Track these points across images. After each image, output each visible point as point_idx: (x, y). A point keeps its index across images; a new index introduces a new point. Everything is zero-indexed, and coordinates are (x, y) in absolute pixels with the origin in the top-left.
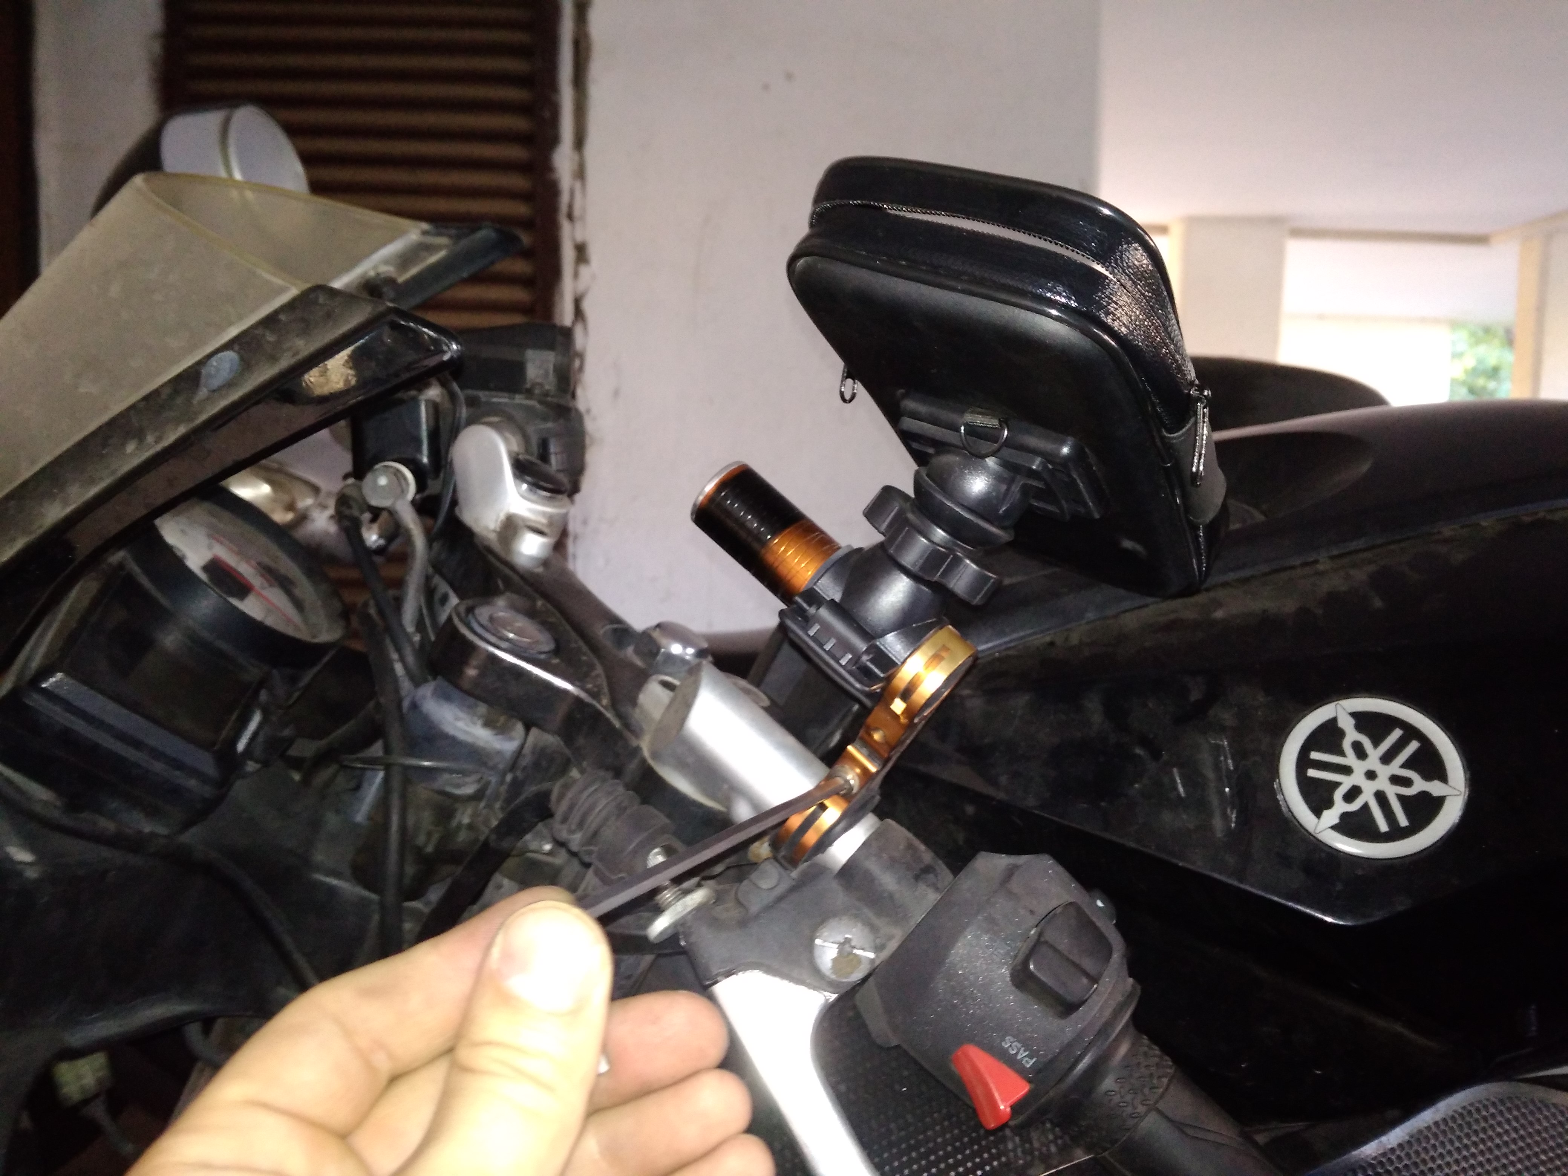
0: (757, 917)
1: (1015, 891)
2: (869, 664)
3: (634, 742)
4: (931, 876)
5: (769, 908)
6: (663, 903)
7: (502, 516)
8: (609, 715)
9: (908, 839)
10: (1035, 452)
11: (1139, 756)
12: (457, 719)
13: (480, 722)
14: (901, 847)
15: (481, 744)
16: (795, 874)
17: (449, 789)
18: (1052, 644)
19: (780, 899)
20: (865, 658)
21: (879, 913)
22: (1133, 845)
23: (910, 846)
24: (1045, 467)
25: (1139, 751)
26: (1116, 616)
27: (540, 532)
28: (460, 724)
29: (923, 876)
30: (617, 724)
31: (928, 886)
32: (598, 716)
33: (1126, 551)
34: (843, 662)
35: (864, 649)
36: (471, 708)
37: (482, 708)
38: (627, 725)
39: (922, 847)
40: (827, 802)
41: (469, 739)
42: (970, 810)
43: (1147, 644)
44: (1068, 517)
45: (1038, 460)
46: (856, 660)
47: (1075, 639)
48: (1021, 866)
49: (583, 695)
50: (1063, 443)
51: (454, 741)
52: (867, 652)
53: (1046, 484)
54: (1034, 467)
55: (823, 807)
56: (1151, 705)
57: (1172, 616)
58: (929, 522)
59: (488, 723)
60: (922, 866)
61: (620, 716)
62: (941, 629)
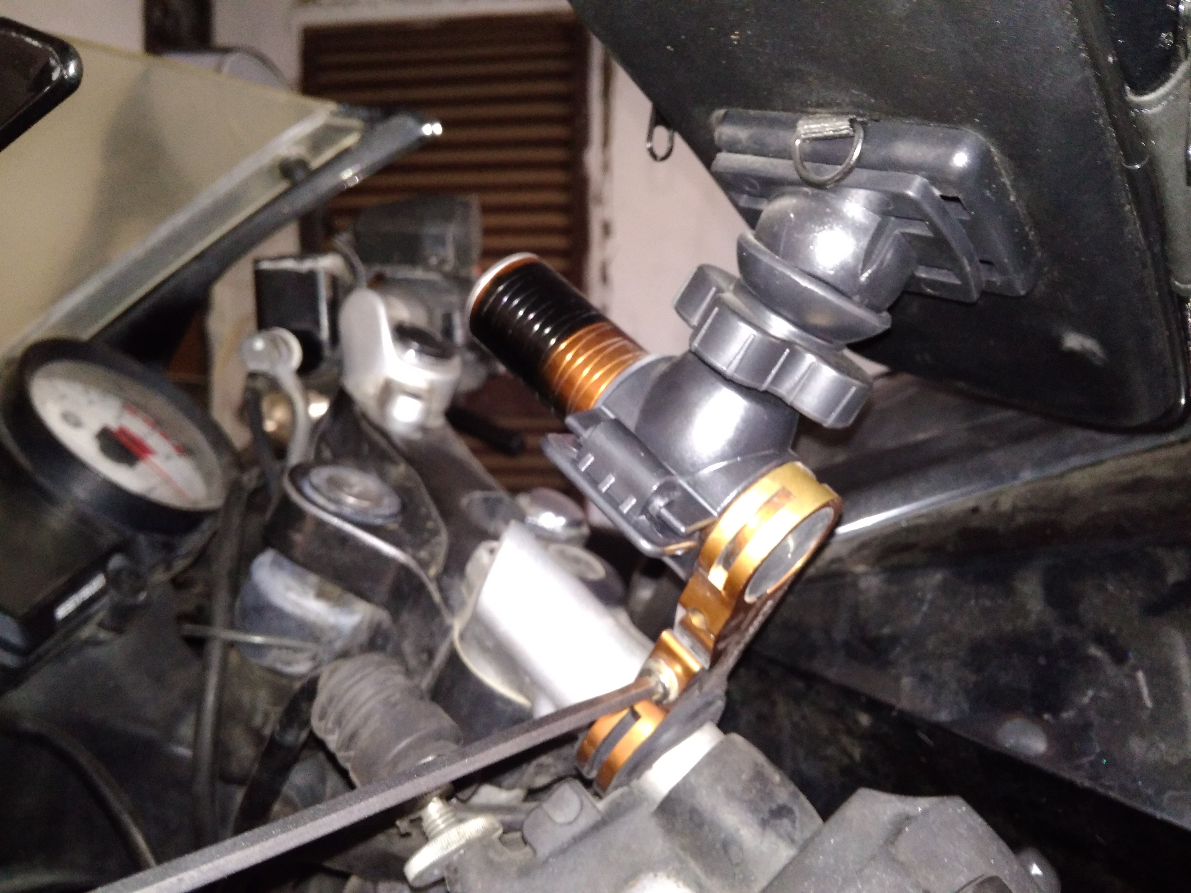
0: (545, 862)
1: (902, 858)
2: (665, 512)
3: (448, 620)
4: (785, 823)
5: (563, 851)
6: (432, 830)
7: (381, 381)
8: (432, 587)
9: (756, 765)
10: (914, 168)
11: (1095, 659)
12: (288, 588)
13: (312, 593)
14: (744, 777)
15: (311, 617)
16: (602, 805)
17: (279, 666)
18: (975, 510)
19: (579, 839)
20: (659, 503)
21: (711, 870)
22: (1087, 784)
23: (759, 776)
24: (926, 192)
25: (1094, 651)
26: (1061, 475)
27: (416, 396)
28: (293, 596)
29: (773, 822)
30: (437, 597)
31: (780, 836)
32: (420, 588)
33: (1072, 354)
34: (626, 509)
35: (655, 488)
36: (301, 580)
37: (313, 579)
38: (446, 600)
39: (776, 777)
40: (639, 708)
41: (298, 612)
42: (864, 720)
43: (1104, 509)
44: (975, 296)
45: (918, 181)
46: (644, 507)
47: (1005, 504)
48: (915, 817)
49: (412, 564)
50: (955, 144)
51: (280, 614)
52: (660, 491)
53: (933, 227)
54: (911, 193)
55: (636, 716)
56: (1111, 588)
57: (1139, 474)
58: (762, 308)
59: (321, 595)
60: (774, 806)
61: (441, 589)
62: (781, 465)
